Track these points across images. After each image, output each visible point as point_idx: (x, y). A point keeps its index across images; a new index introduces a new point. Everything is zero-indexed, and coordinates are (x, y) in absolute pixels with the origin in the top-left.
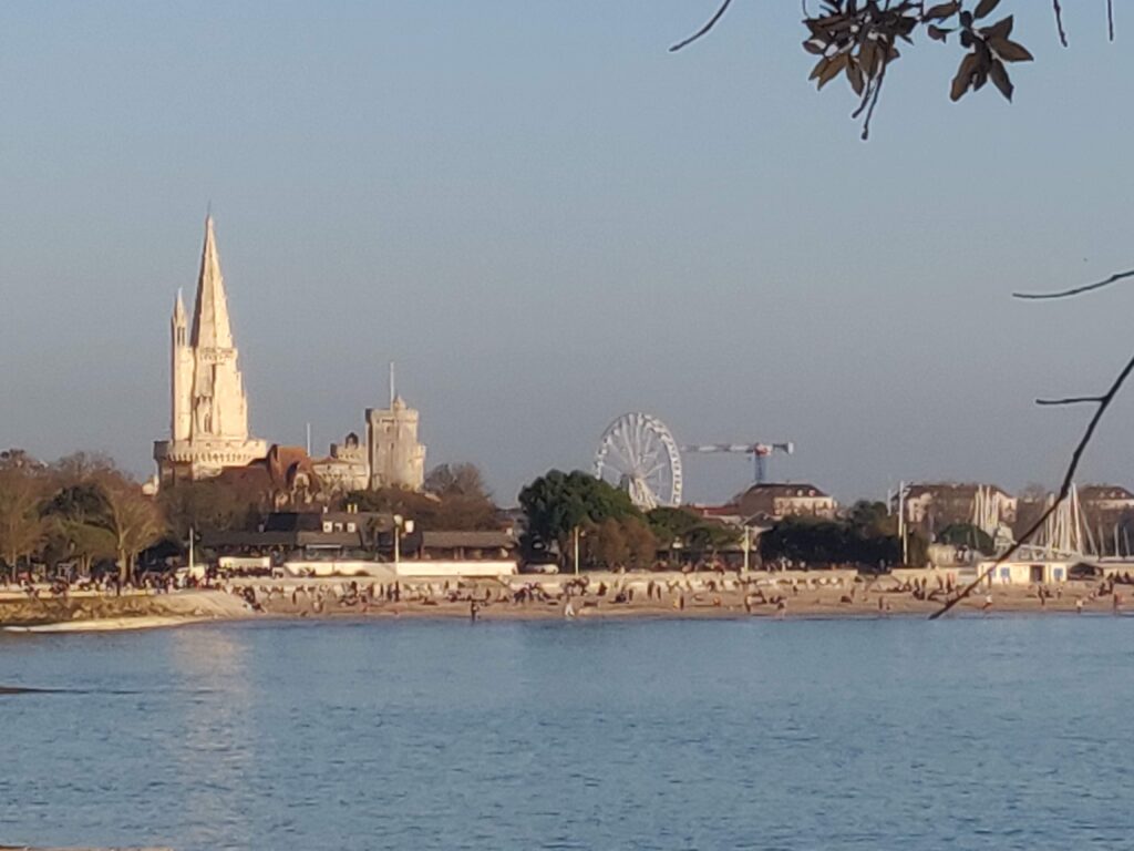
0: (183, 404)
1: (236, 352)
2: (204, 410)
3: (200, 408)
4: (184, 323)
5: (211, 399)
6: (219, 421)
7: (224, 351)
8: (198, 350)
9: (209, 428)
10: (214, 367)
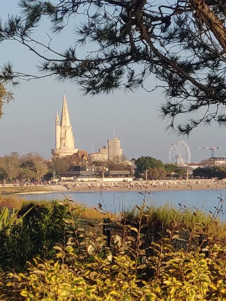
0: (58, 140)
1: (71, 127)
2: (63, 141)
3: (62, 141)
4: (58, 120)
5: (65, 139)
6: (67, 144)
7: (68, 127)
8: (62, 127)
9: (64, 146)
10: (66, 131)
